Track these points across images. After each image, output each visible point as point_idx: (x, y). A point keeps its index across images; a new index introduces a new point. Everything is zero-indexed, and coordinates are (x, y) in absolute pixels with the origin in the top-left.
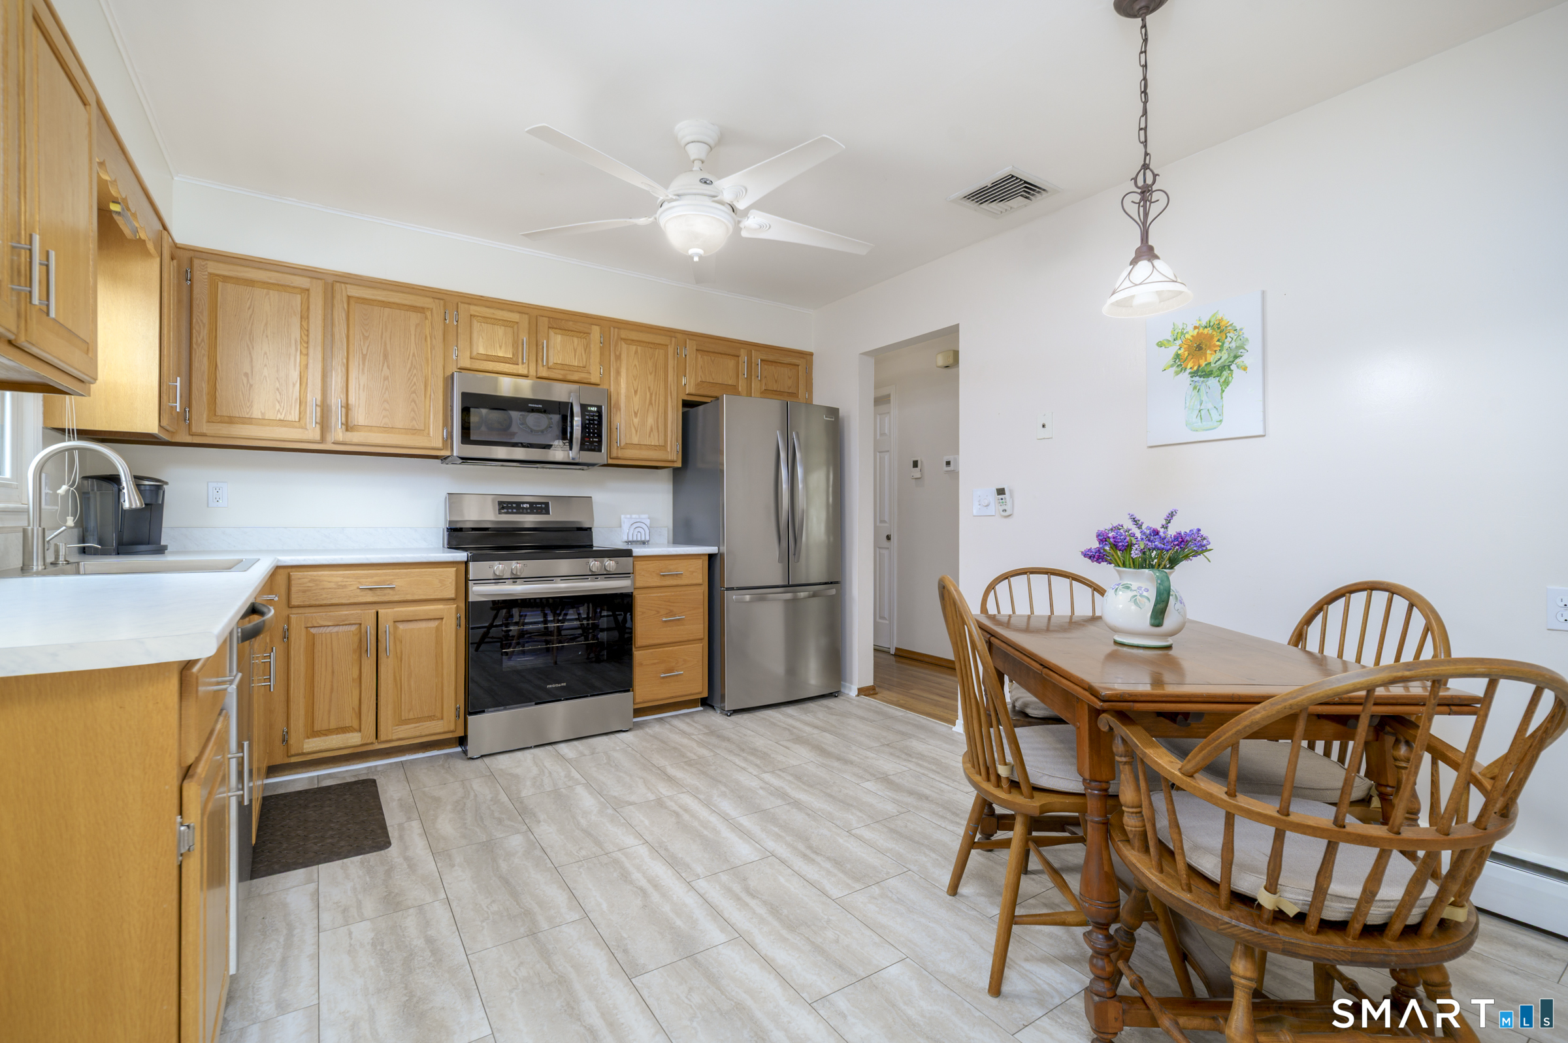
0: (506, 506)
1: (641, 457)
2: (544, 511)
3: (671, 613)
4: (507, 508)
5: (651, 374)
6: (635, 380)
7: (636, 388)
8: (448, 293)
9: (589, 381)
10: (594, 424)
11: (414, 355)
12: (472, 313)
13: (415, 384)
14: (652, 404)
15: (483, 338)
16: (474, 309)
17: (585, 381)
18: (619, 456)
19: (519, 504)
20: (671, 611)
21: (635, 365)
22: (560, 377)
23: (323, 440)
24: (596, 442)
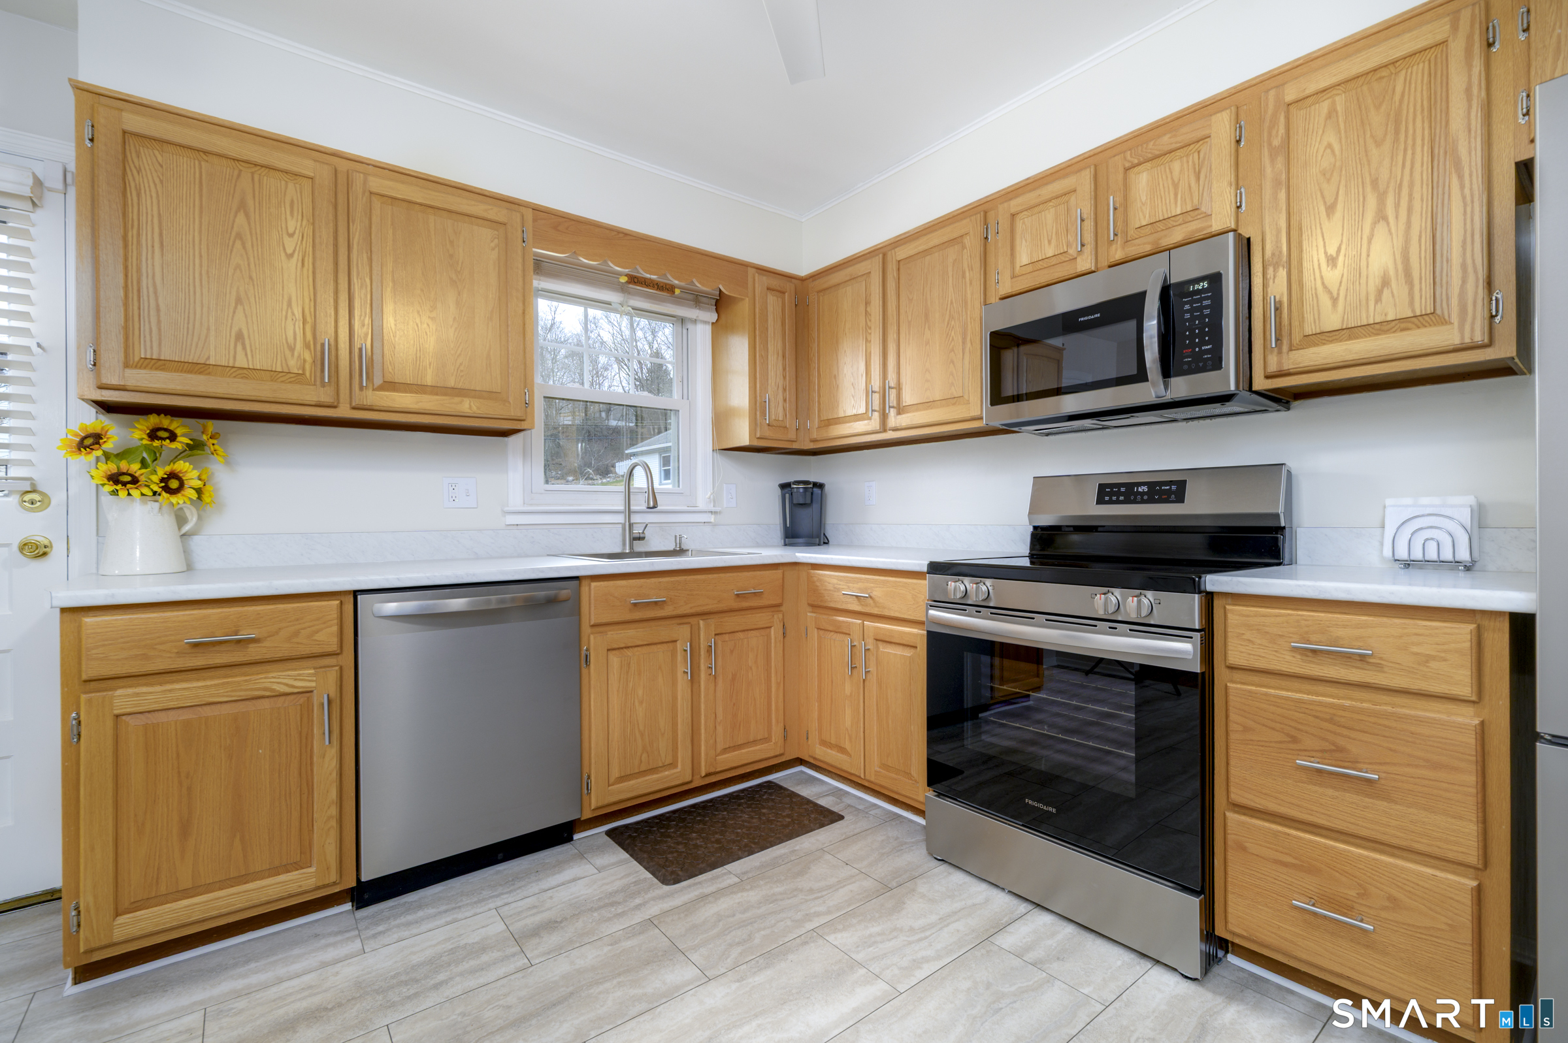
0: (1109, 491)
1: (1350, 357)
2: (1173, 496)
3: (1336, 752)
4: (1111, 494)
5: (1378, 144)
6: (1329, 181)
7: (1330, 200)
8: (989, 199)
9: (1208, 231)
10: (1202, 317)
11: (952, 303)
12: (1013, 211)
13: (953, 339)
14: (1385, 218)
15: (1026, 241)
16: (1015, 204)
17: (1198, 235)
18: (1285, 367)
19: (1130, 486)
20: (1340, 750)
21: (1329, 146)
22: (1148, 248)
23: (884, 428)
24: (1207, 352)
